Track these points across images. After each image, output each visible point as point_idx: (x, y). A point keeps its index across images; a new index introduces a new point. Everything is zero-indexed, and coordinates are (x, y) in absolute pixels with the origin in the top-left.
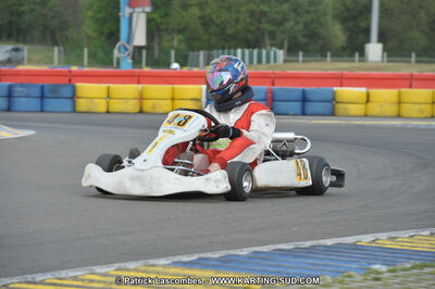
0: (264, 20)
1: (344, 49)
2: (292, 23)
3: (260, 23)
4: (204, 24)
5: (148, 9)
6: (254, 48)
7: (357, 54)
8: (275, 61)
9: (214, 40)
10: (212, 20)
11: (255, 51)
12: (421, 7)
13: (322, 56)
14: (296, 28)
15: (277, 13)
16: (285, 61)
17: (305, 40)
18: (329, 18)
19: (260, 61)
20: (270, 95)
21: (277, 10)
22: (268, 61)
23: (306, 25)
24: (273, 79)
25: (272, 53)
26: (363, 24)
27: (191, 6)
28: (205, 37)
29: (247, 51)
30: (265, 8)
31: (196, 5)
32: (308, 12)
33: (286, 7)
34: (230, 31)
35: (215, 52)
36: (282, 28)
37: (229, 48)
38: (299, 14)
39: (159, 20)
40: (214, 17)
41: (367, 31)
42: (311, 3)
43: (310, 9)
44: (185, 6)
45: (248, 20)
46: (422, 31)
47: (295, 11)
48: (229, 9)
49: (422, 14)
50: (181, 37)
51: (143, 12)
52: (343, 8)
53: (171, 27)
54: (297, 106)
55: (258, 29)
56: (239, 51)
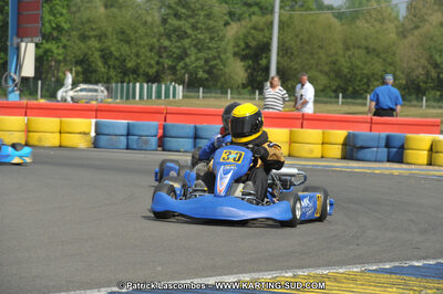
0: (164, 55)
1: (244, 86)
2: (193, 58)
3: (161, 57)
4: (102, 57)
5: (38, 39)
6: (153, 82)
7: (257, 92)
8: (174, 97)
9: (112, 73)
10: (111, 53)
11: (154, 86)
12: (321, 47)
13: (222, 93)
14: (197, 64)
15: (179, 48)
16: (184, 97)
17: (206, 76)
18: (230, 55)
19: (159, 96)
20: (161, 131)
21: (179, 44)
22: (167, 96)
23: (207, 61)
24: (166, 114)
25: (171, 88)
26: (263, 62)
27: (89, 38)
28: (103, 70)
29: (145, 85)
30: (167, 43)
31: (95, 37)
32: (209, 48)
33: (187, 42)
34: (129, 65)
35: (114, 85)
36: (181, 64)
37: (129, 83)
38: (199, 50)
39: (56, 51)
40: (113, 49)
41: (267, 69)
42: (212, 39)
43: (210, 45)
44: (84, 38)
45: (149, 54)
46: (321, 72)
47: (195, 46)
48: (128, 42)
49: (322, 54)
50: (79, 68)
51: (32, 42)
52: (243, 46)
53: (68, 58)
54: (188, 143)
55: (158, 63)
56: (138, 85)
